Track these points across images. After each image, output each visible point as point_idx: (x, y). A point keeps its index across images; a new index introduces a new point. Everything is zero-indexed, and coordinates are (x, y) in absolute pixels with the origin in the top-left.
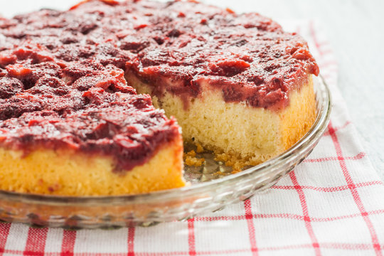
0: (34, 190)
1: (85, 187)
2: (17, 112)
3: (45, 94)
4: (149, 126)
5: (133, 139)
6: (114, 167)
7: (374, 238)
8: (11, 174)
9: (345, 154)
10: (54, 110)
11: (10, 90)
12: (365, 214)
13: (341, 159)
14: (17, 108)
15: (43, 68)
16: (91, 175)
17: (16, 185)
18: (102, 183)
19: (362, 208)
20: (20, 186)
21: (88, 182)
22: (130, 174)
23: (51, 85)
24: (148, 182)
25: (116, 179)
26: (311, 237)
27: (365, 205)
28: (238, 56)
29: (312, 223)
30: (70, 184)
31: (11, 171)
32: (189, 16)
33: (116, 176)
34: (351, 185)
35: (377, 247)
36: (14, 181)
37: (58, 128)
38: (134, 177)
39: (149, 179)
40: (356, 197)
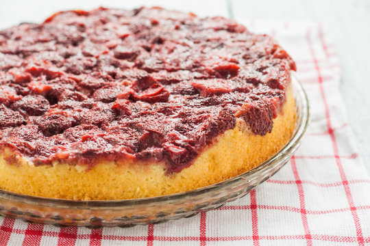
0: (96, 197)
1: (142, 190)
2: (59, 128)
3: (75, 109)
4: (185, 132)
5: (178, 145)
6: (166, 171)
7: (359, 232)
8: (76, 186)
9: (341, 153)
10: (93, 123)
11: (42, 108)
12: (353, 209)
13: (337, 157)
14: (58, 124)
15: (60, 83)
16: (147, 180)
17: (80, 194)
18: (157, 185)
19: (351, 203)
20: (83, 196)
21: (145, 186)
22: (179, 175)
23: (76, 99)
24: (193, 180)
25: (168, 180)
26: (305, 229)
27: (354, 201)
28: (226, 59)
29: (307, 215)
30: (130, 189)
31: (75, 183)
32: (162, 22)
33: (167, 178)
34: (345, 182)
35: (361, 240)
36: (79, 191)
37: (109, 141)
38: (182, 178)
39: (194, 178)
40: (348, 193)
